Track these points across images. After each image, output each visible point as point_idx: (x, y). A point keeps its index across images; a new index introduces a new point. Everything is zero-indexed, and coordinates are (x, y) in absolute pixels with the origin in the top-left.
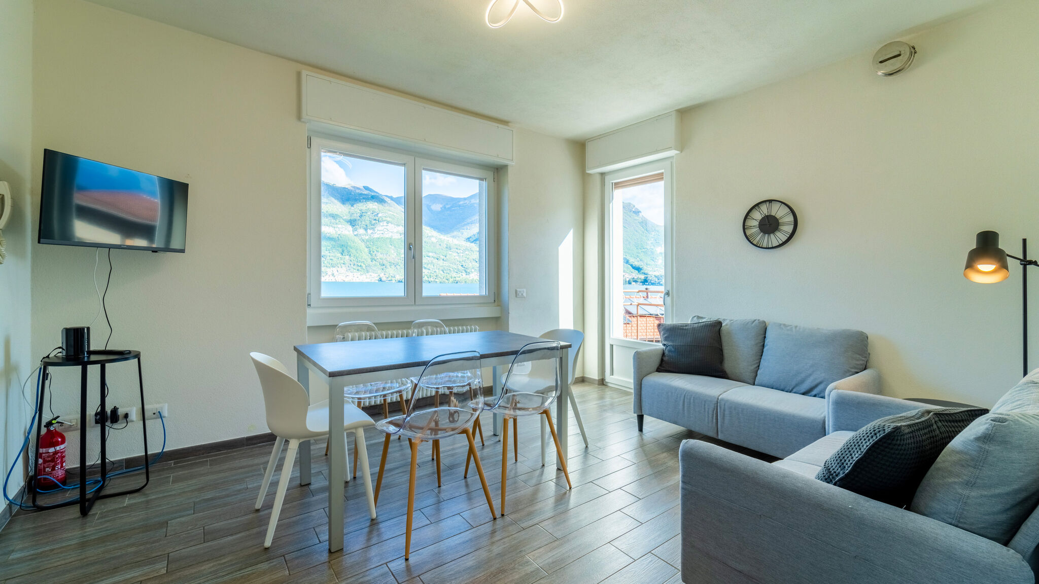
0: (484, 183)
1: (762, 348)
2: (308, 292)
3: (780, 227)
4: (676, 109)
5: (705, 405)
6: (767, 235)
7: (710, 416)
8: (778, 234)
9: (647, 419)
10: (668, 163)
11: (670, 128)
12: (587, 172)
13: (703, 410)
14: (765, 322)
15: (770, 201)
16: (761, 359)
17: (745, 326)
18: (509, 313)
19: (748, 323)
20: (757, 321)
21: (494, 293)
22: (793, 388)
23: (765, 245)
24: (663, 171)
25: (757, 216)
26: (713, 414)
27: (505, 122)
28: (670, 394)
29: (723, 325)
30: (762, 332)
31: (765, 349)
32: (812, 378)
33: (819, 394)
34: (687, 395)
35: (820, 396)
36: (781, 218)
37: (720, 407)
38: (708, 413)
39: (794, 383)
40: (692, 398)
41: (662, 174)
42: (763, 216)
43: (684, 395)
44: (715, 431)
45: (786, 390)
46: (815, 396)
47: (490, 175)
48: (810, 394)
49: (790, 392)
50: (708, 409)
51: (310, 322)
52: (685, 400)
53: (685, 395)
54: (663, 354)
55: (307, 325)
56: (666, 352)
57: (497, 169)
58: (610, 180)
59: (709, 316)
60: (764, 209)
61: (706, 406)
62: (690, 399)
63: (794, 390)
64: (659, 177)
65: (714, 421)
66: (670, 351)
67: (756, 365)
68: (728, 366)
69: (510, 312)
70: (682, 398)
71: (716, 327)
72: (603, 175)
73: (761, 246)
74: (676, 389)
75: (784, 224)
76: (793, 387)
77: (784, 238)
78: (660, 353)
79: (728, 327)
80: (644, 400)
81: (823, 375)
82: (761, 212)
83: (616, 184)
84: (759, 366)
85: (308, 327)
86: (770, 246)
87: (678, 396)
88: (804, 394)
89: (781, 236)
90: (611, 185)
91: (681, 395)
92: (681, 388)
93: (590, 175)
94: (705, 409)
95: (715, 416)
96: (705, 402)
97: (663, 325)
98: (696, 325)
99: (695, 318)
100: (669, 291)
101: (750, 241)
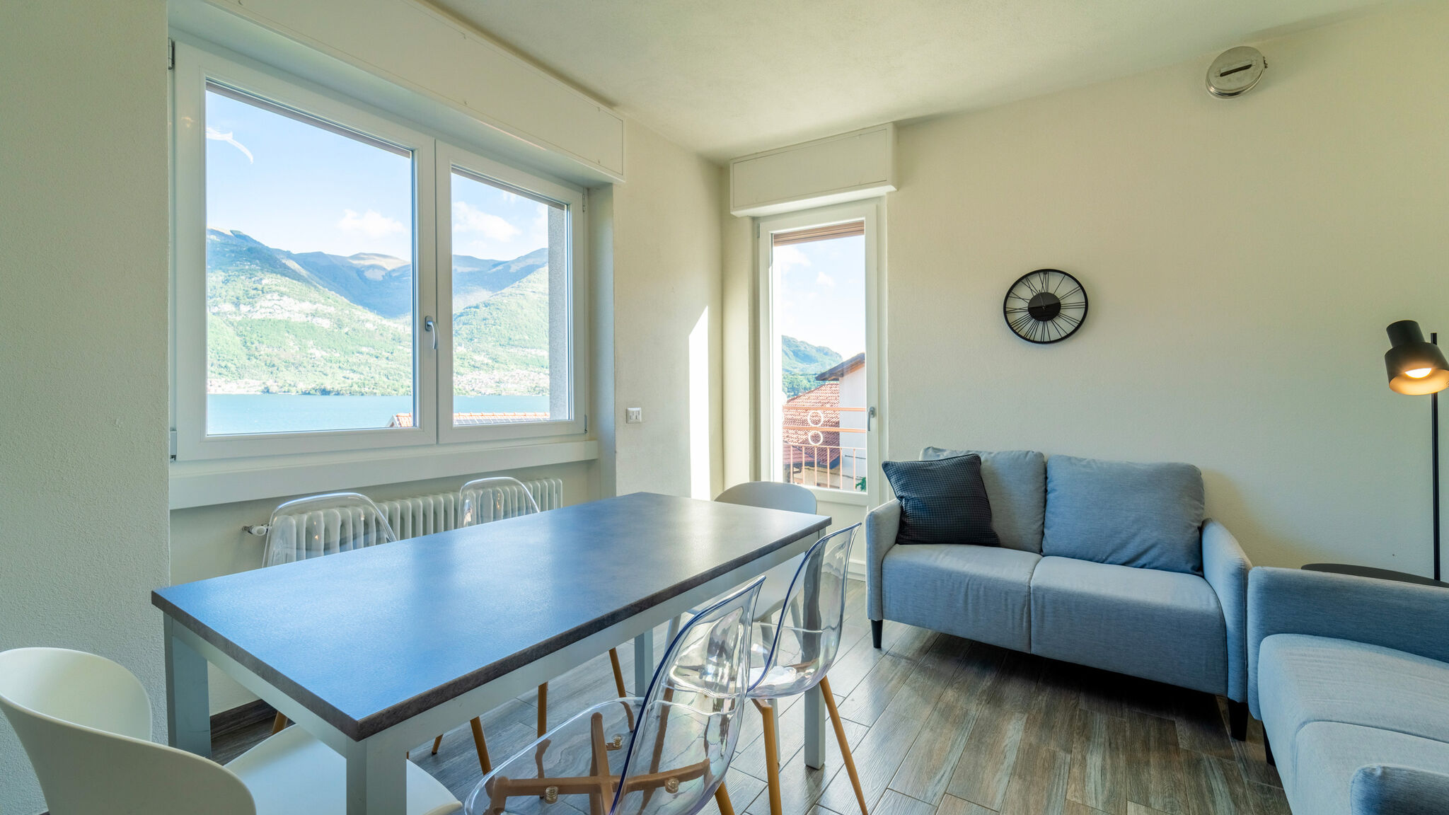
0: (566, 217)
1: (1044, 495)
3: (1062, 311)
4: (895, 120)
5: (1006, 600)
6: (1041, 323)
7: (1017, 617)
8: (1059, 321)
9: (887, 625)
10: (872, 206)
11: (883, 149)
12: (733, 213)
13: (1004, 608)
14: (1041, 455)
15: (1046, 271)
16: (1045, 511)
17: (1018, 461)
18: (615, 452)
19: (1019, 456)
20: (1030, 453)
21: (585, 416)
22: (1108, 557)
23: (1038, 338)
24: (863, 218)
25: (1026, 293)
26: (1023, 614)
27: (610, 103)
28: (939, 583)
29: (982, 459)
30: (1043, 471)
31: (1051, 496)
32: (1138, 540)
33: (1150, 563)
34: (973, 584)
35: (1151, 566)
36: (1063, 297)
37: (1036, 602)
38: (1013, 612)
39: (1109, 549)
40: (982, 589)
41: (861, 223)
42: (1035, 294)
43: (966, 584)
44: (1026, 641)
45: (1096, 559)
46: (1142, 567)
47: (576, 198)
48: (1134, 565)
49: (1102, 562)
50: (1014, 605)
51: (177, 500)
52: (969, 593)
53: (968, 584)
54: (903, 513)
55: (174, 505)
56: (909, 510)
57: (588, 189)
58: (768, 230)
59: (973, 449)
60: (1037, 284)
61: (1009, 601)
62: (978, 591)
63: (1110, 559)
64: (856, 229)
65: (1025, 624)
66: (914, 508)
67: (1040, 523)
68: (998, 525)
69: (617, 450)
70: (963, 590)
71: (973, 462)
72: (755, 219)
73: (1032, 338)
74: (950, 574)
75: (1069, 307)
76: (1107, 554)
77: (1069, 329)
78: (898, 511)
79: (989, 463)
80: (887, 595)
81: (1155, 534)
82: (1032, 288)
83: (777, 236)
84: (1043, 523)
85: (172, 511)
86: (1047, 339)
87: (956, 586)
88: (1124, 564)
89: (1063, 324)
90: (770, 236)
91: (960, 583)
92: (958, 573)
93: (736, 217)
94: (1006, 605)
95: (1025, 615)
96: (1007, 593)
97: (893, 464)
98: (945, 463)
99: (930, 451)
100: (874, 408)
101: (1014, 331)
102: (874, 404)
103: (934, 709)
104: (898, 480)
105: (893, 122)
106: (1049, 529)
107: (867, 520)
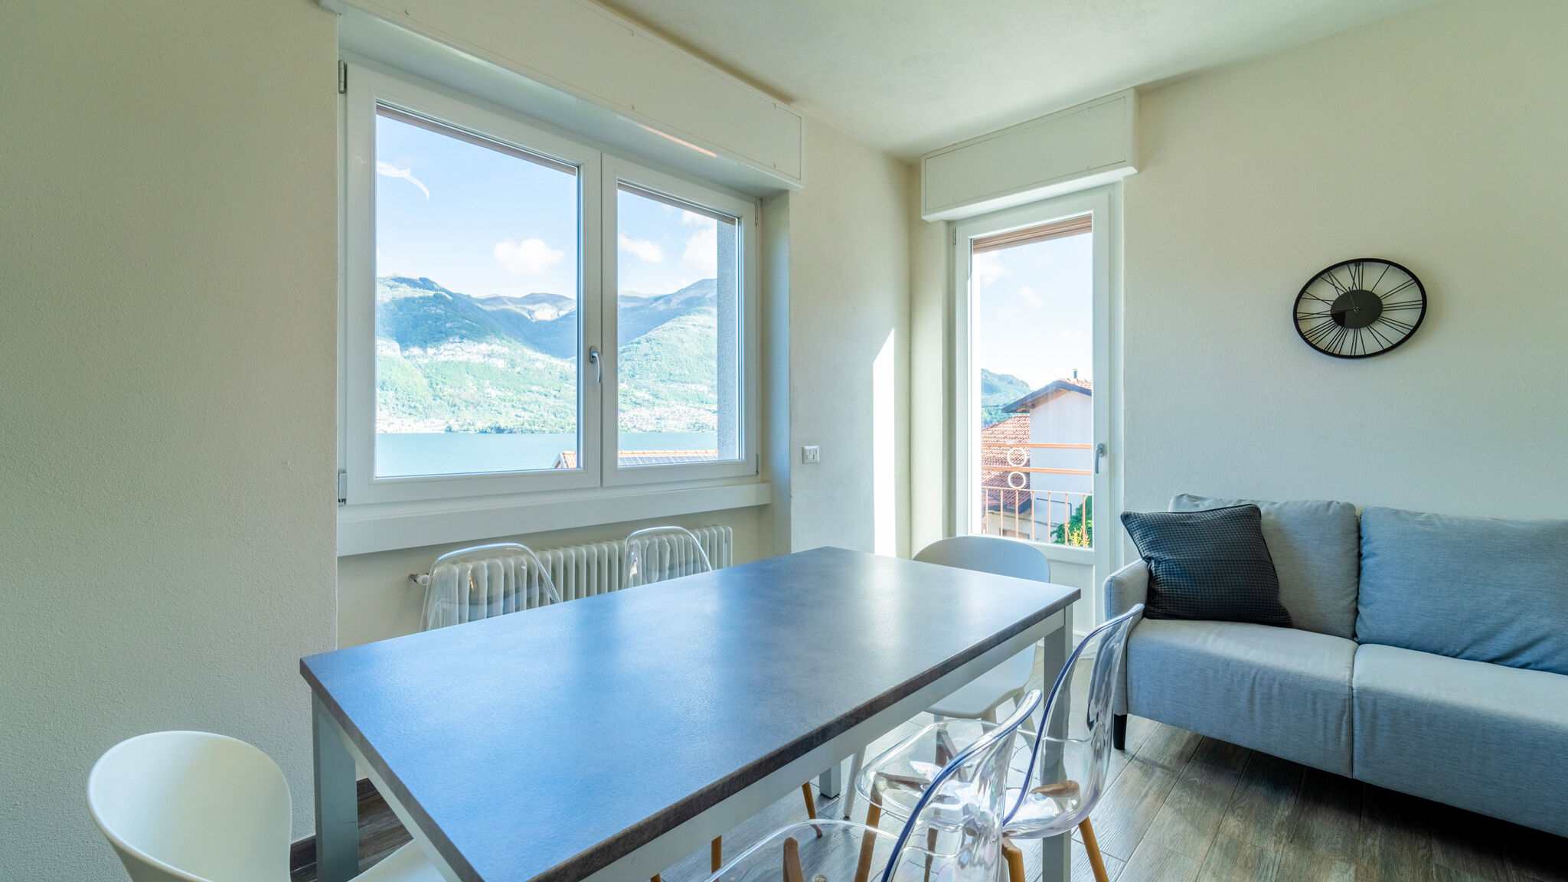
0: (737, 232)
1: (1356, 560)
2: (339, 466)
3: (1384, 314)
4: (1135, 85)
5: (1314, 703)
6: (1351, 331)
7: (1332, 727)
8: (1379, 327)
9: (1132, 720)
10: (1103, 196)
11: (1121, 124)
12: (924, 218)
13: (1311, 713)
14: (1351, 507)
15: (1358, 262)
16: (1358, 583)
17: (1318, 515)
18: (790, 496)
19: (1317, 509)
20: (1333, 505)
21: (757, 456)
22: (1466, 648)
23: (1346, 351)
24: (1091, 212)
25: (1328, 293)
26: (1341, 724)
27: (786, 98)
28: (1210, 673)
29: (1263, 511)
30: (1354, 528)
31: (1367, 563)
32: (1516, 628)
33: (1537, 663)
34: (1262, 679)
35: (1539, 666)
36: (1386, 295)
37: (1362, 709)
38: (1325, 720)
39: (1467, 638)
40: (1277, 686)
41: (1089, 217)
42: (1341, 293)
43: (1252, 677)
44: (1347, 761)
45: (1445, 652)
46: (1524, 666)
47: (747, 209)
48: (1510, 662)
49: (1455, 656)
50: (1326, 711)
51: (345, 545)
52: (1257, 688)
53: (1255, 678)
54: (1152, 578)
55: (339, 554)
56: (1161, 575)
57: (761, 200)
58: (966, 235)
59: (1248, 498)
60: (1346, 280)
61: (1319, 704)
62: (1270, 687)
63: (1468, 653)
64: (1081, 225)
65: (1343, 738)
66: (1169, 573)
67: (1352, 597)
68: (1288, 597)
69: (792, 495)
70: (1247, 685)
71: (1250, 515)
72: (950, 223)
73: (1337, 352)
74: (1227, 663)
75: (1394, 308)
76: (1464, 646)
77: (1396, 337)
78: (1146, 576)
79: (1272, 517)
80: (1135, 683)
81: (1547, 621)
82: (1337, 284)
83: (976, 242)
84: (1357, 598)
85: (339, 558)
86: (1360, 352)
87: (1235, 679)
88: (1492, 661)
89: (1384, 333)
90: (969, 243)
91: (1243, 676)
92: (1239, 662)
93: (926, 223)
94: (1314, 710)
95: (1345, 726)
96: (1315, 694)
97: (1136, 517)
98: (1209, 516)
99: (1185, 500)
100: (1103, 445)
101: (1310, 343)
102: (1104, 439)
103: (1213, 843)
104: (1143, 537)
105: (1135, 87)
106: (1366, 606)
107: (1106, 588)
